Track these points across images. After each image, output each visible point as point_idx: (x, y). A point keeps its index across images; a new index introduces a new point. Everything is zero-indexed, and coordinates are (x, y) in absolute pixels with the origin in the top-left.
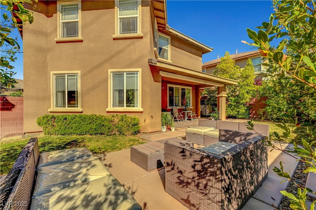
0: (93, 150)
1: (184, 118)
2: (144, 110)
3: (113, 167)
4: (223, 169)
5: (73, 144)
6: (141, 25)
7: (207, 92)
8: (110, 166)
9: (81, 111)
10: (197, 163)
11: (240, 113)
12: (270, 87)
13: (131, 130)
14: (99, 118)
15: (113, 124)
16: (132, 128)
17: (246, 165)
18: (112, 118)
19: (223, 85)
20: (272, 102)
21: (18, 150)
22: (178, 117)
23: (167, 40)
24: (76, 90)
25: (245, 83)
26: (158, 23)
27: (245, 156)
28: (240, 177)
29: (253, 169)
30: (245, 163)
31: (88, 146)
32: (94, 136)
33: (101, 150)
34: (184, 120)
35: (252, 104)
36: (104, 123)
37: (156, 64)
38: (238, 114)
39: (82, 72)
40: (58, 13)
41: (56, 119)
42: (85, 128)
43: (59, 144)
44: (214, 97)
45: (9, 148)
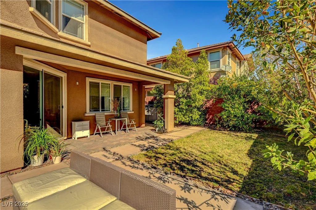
12: (226, 87)
20: (228, 106)
23: (82, 7)
25: (198, 80)
35: (209, 108)
38: (192, 120)
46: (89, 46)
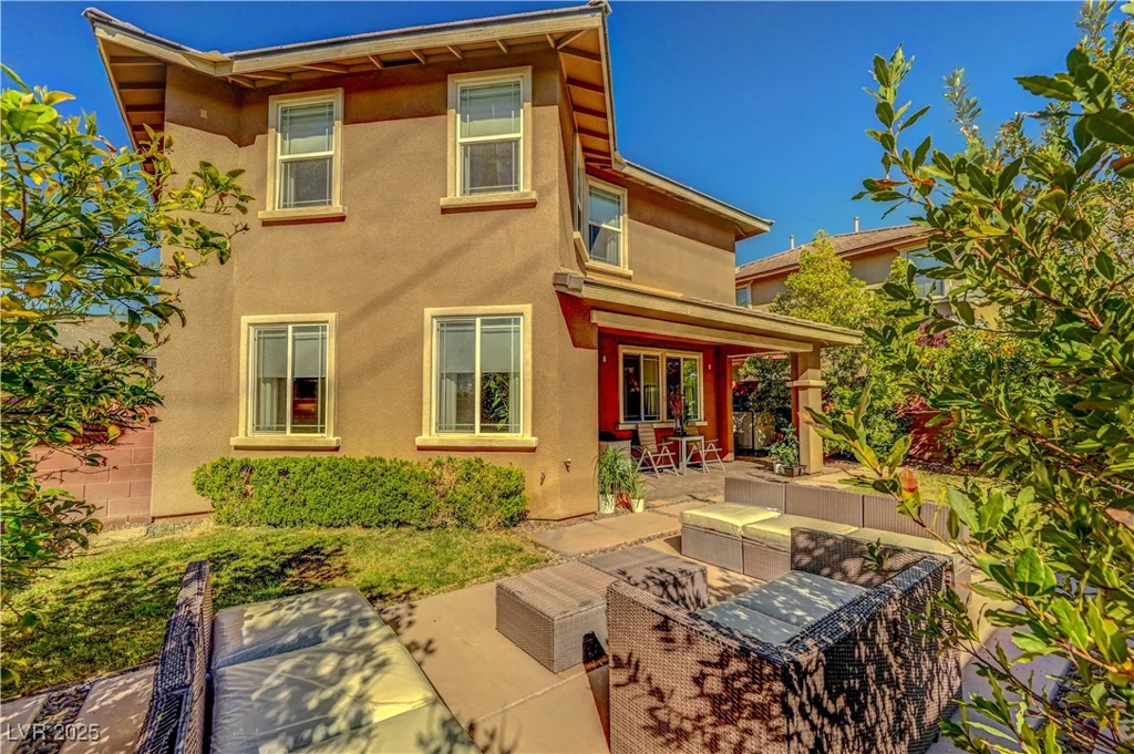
0: (373, 587)
1: (677, 460)
2: (540, 443)
3: (438, 653)
4: (793, 701)
5: (307, 560)
6: (529, 166)
7: (757, 368)
8: (428, 649)
9: (334, 444)
10: (709, 670)
11: (875, 442)
12: (978, 354)
13: (498, 513)
14: (393, 470)
15: (437, 493)
16: (501, 504)
17: (874, 675)
18: (435, 469)
19: (809, 349)
21: (134, 583)
22: (655, 459)
23: (617, 200)
24: (319, 376)
26: (585, 149)
27: (871, 643)
28: (852, 718)
29: (902, 687)
30: (870, 669)
31: (358, 571)
32: (375, 532)
33: (399, 584)
34: (678, 467)
36: (409, 486)
37: (580, 291)
39: (338, 316)
40: (272, 131)
41: (255, 472)
42: (344, 504)
43: (262, 560)
44: (782, 387)
45: (107, 574)
46: (629, 278)
